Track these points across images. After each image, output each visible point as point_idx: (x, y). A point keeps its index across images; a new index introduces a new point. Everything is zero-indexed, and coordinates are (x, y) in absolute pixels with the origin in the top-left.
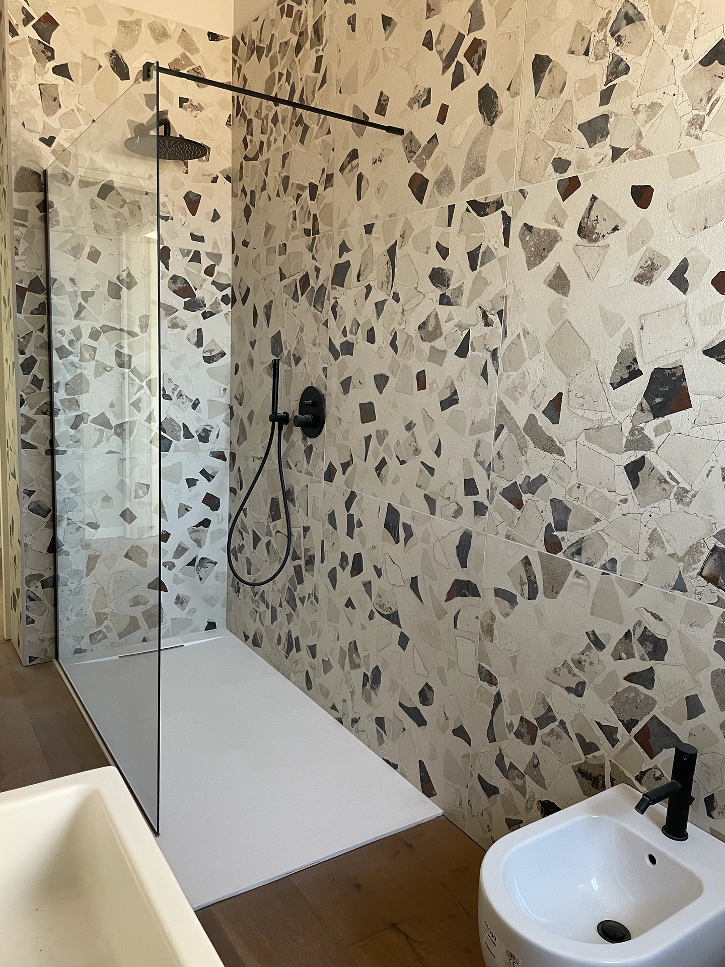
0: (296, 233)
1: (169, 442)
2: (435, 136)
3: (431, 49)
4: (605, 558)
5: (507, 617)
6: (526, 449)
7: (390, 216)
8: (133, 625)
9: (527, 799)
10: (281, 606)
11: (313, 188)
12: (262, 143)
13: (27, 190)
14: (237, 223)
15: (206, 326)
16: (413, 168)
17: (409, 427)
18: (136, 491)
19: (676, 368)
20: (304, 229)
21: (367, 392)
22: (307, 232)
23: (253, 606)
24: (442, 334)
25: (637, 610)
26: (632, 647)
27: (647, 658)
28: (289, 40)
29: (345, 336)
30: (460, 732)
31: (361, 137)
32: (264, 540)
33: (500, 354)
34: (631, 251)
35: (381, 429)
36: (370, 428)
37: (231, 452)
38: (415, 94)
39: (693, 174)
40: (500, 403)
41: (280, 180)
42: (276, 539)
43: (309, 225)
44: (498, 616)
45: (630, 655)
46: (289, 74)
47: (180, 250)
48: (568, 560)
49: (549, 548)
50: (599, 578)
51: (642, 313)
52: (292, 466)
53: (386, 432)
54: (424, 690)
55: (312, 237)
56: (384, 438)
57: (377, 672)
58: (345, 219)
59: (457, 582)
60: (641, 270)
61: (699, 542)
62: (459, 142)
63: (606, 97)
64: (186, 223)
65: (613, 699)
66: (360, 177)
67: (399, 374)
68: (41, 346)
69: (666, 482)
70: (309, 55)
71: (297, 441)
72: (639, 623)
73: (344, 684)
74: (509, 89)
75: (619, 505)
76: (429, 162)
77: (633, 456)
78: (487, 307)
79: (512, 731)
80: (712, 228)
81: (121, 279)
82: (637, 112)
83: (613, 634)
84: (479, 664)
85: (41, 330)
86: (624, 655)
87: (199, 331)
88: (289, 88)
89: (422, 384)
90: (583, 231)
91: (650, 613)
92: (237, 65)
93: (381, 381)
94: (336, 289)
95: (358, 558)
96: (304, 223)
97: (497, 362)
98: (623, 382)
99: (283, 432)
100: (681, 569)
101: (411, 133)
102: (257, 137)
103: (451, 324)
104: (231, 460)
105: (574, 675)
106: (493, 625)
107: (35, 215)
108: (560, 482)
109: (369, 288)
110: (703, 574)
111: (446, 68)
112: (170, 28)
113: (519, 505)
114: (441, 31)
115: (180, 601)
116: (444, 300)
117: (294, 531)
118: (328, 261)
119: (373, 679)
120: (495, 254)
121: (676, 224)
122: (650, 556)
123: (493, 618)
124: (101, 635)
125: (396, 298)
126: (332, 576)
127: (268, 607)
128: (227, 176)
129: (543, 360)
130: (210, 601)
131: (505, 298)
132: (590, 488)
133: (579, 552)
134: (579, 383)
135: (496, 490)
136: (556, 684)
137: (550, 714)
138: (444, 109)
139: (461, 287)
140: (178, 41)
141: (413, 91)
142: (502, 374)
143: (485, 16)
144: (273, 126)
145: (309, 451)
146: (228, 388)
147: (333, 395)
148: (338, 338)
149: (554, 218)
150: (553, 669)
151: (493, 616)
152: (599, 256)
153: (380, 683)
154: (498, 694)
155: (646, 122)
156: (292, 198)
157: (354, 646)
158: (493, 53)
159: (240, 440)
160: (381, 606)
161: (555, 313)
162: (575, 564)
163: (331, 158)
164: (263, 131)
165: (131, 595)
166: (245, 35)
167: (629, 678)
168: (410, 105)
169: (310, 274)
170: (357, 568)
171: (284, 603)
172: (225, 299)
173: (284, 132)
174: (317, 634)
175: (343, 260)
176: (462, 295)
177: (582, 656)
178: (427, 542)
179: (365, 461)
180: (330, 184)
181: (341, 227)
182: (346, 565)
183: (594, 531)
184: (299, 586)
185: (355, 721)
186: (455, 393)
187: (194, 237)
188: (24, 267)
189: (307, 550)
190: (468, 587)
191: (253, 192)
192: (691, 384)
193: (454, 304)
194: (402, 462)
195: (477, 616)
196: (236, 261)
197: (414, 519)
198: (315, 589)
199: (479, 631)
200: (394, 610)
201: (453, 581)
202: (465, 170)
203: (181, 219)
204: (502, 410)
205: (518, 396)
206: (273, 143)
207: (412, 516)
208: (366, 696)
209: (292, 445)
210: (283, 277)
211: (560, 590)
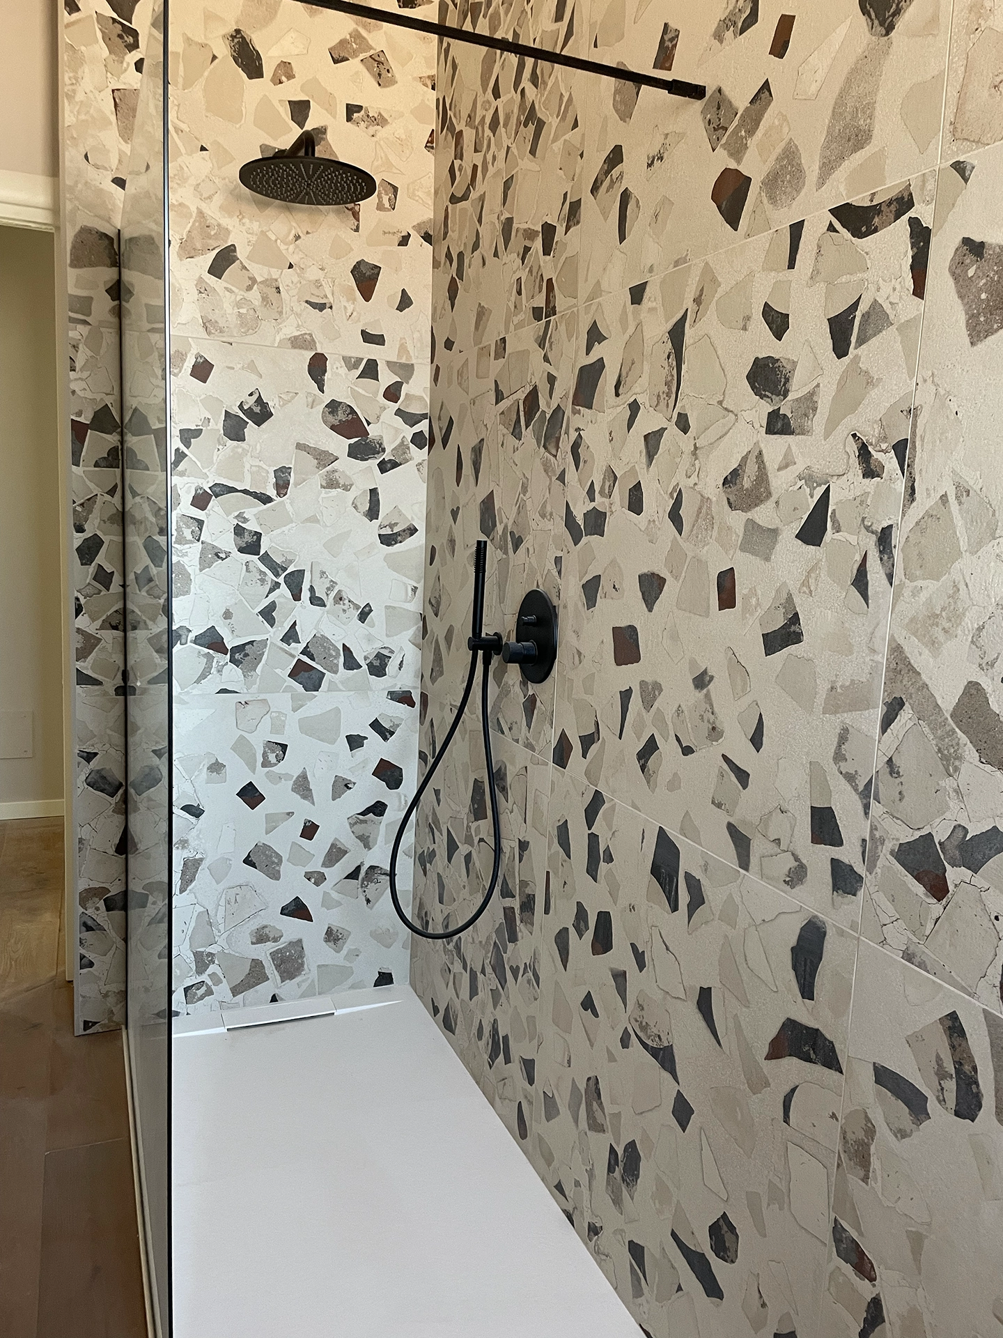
0: (521, 316)
1: (320, 676)
2: (766, 86)
6: (957, 763)
7: (677, 263)
8: (256, 974)
10: (483, 972)
11: (548, 230)
12: (475, 167)
13: (91, 265)
14: (438, 312)
15: (387, 484)
16: (722, 161)
17: (701, 681)
18: (265, 755)
20: (533, 308)
21: (626, 607)
22: (537, 314)
23: (445, 958)
24: (769, 495)
29: (592, 500)
31: (628, 119)
32: (463, 849)
33: (897, 539)
35: (649, 679)
36: (630, 676)
37: (422, 693)
38: (728, 11)
40: (896, 649)
41: (499, 227)
42: (479, 852)
43: (540, 301)
46: (516, 37)
47: (344, 358)
52: (505, 728)
53: (657, 687)
54: (720, 1228)
55: (544, 320)
56: (655, 698)
57: (633, 1152)
58: (598, 281)
59: (790, 1026)
62: (814, 88)
64: (355, 314)
66: (625, 197)
67: (683, 574)
68: (111, 519)
71: (513, 685)
73: (577, 1152)
76: (752, 143)
78: (870, 434)
81: (246, 408)
84: (836, 1219)
85: (112, 492)
87: (374, 492)
88: (515, 62)
89: (727, 598)
93: (651, 586)
94: (579, 412)
95: (604, 920)
96: (533, 297)
97: (891, 556)
99: (492, 668)
101: (720, 91)
102: (471, 158)
103: (791, 473)
104: (422, 707)
106: (868, 1145)
107: (103, 304)
109: (634, 407)
113: (938, 889)
115: (332, 936)
116: (777, 425)
117: (505, 845)
118: (568, 362)
119: (626, 1165)
120: (892, 317)
124: (204, 989)
125: (683, 424)
126: (562, 943)
127: (465, 968)
128: (426, 233)
130: (383, 938)
131: (913, 413)
135: (883, 844)
138: (785, 25)
139: (812, 394)
141: (725, 5)
142: (902, 585)
144: (491, 135)
145: (530, 705)
146: (420, 586)
147: (571, 608)
148: (580, 503)
151: (869, 1125)
153: (638, 1176)
154: (877, 1302)
156: (516, 255)
157: (594, 1088)
159: (435, 673)
160: (642, 1028)
163: (578, 171)
164: (478, 148)
165: (254, 925)
168: (718, 35)
169: (540, 388)
170: (603, 942)
171: (489, 970)
172: (418, 440)
173: (506, 142)
174: (535, 1042)
175: (592, 358)
176: (815, 409)
178: (733, 925)
179: (620, 738)
180: (575, 220)
181: (591, 298)
182: (584, 929)
184: (510, 946)
185: (594, 1230)
186: (795, 619)
187: (368, 338)
188: (85, 389)
189: (524, 884)
190: (815, 1044)
191: (461, 255)
193: (797, 431)
194: (687, 751)
195: (833, 1113)
196: (436, 375)
197: (706, 870)
198: (535, 959)
199: (838, 1146)
200: (666, 1044)
201: (783, 1020)
202: (826, 147)
203: (345, 307)
204: (901, 666)
205: (941, 637)
206: (490, 166)
207: (703, 863)
208: (613, 1192)
209: (505, 692)
210: (499, 397)
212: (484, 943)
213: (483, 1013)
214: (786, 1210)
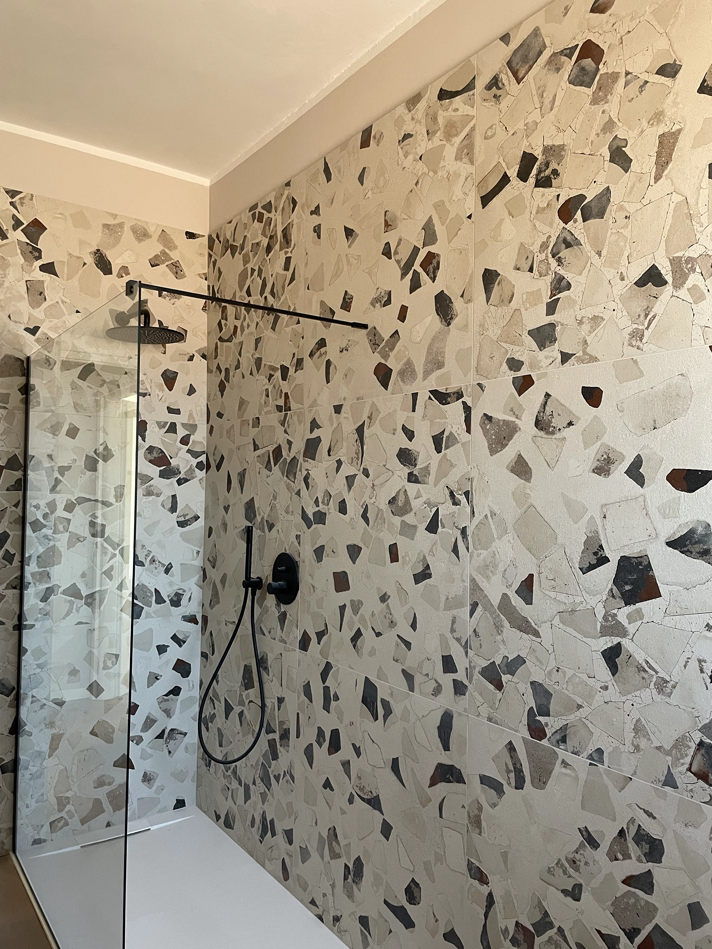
0: (269, 408)
1: (141, 609)
2: (397, 332)
3: (390, 258)
4: (591, 748)
5: (494, 807)
6: (502, 629)
7: (358, 399)
8: (97, 808)
10: (254, 783)
11: (284, 370)
12: (236, 327)
13: (9, 376)
14: (212, 397)
15: (182, 492)
16: (377, 359)
17: (384, 598)
18: (105, 662)
19: (641, 557)
20: (276, 405)
21: (341, 562)
22: (279, 408)
23: (225, 782)
24: (411, 510)
25: (629, 806)
26: (628, 847)
27: (645, 861)
28: (261, 241)
29: (318, 506)
30: (451, 937)
31: (328, 330)
32: (237, 709)
33: (469, 532)
34: (586, 445)
35: (355, 599)
36: (344, 597)
37: (203, 616)
38: (377, 295)
39: (638, 380)
40: (473, 580)
41: (253, 360)
42: (249, 709)
43: (281, 402)
44: (485, 805)
45: (626, 856)
46: (260, 270)
47: (157, 422)
48: (554, 747)
49: (533, 734)
50: (587, 769)
51: (604, 502)
52: (266, 632)
53: (360, 603)
54: (411, 887)
55: (284, 413)
56: (359, 609)
57: (358, 863)
58: (315, 399)
59: (440, 766)
60: (598, 463)
61: (684, 736)
62: (418, 339)
63: (551, 308)
64: (163, 398)
65: (612, 905)
66: (328, 363)
68: (15, 522)
69: (645, 671)
70: (279, 256)
71: (271, 607)
72: (632, 821)
73: (323, 875)
74: (462, 296)
75: (600, 692)
76: (392, 354)
77: (608, 642)
78: (454, 487)
79: (508, 938)
80: (661, 429)
81: (98, 452)
82: (581, 323)
83: (607, 833)
84: (468, 859)
85: (16, 506)
86: (620, 856)
87: (174, 497)
88: (260, 282)
89: (394, 557)
90: (540, 424)
91: (642, 810)
92: (213, 259)
93: (354, 551)
94: (307, 461)
95: (335, 734)
96: (276, 400)
97: (467, 540)
98: (592, 567)
99: (256, 597)
100: (670, 763)
101: (375, 328)
102: (231, 322)
103: (421, 501)
104: (203, 623)
105: (570, 876)
106: (480, 816)
107: (16, 397)
108: (538, 663)
109: (339, 463)
110: (692, 770)
111: (404, 275)
112: (151, 230)
113: (499, 686)
114: (399, 244)
115: (147, 778)
116: (412, 478)
117: (268, 702)
118: (300, 437)
119: (355, 872)
120: (458, 439)
121: (626, 423)
122: (637, 748)
123: (480, 809)
124: (63, 822)
125: (366, 473)
126: (309, 752)
127: (240, 784)
128: (203, 354)
129: (512, 541)
130: (179, 776)
131: (471, 480)
132: (569, 673)
133: (564, 740)
134: (549, 566)
135: (475, 669)
136: (550, 885)
137: (547, 920)
138: (404, 311)
139: (427, 467)
140: (158, 240)
141: (375, 292)
142: (473, 552)
143: (437, 233)
144: (246, 314)
145: (283, 617)
146: (201, 550)
147: (307, 563)
148: (310, 508)
149: (512, 411)
150: (547, 869)
151: (480, 806)
152: (557, 447)
153: (362, 876)
154: (490, 895)
155: (590, 332)
156: (264, 377)
157: (333, 833)
158: (446, 265)
159: (212, 603)
160: (362, 789)
161: (520, 498)
162: (562, 753)
163: (301, 345)
164: (237, 317)
165: (95, 776)
166: (219, 235)
167: (628, 881)
168: (372, 305)
169: (282, 446)
170: (335, 746)
171: (258, 781)
172: (200, 466)
173: (256, 320)
174: (293, 818)
175: (314, 436)
176: (429, 474)
177: (576, 855)
178: (408, 721)
179: (340, 632)
180: (300, 368)
181: (311, 406)
182: (323, 742)
183: (577, 718)
184: (274, 763)
185: (337, 919)
186: (428, 567)
187: (171, 410)
188: (3, 446)
189: (281, 723)
190: (452, 773)
191: (227, 370)
192: (659, 572)
193: (422, 482)
194: (378, 634)
195: (463, 805)
196: (211, 430)
197: (392, 695)
199: (466, 822)
200: (375, 795)
201: (436, 765)
202: (426, 364)
203: (158, 395)
204: (476, 587)
205: (491, 575)
206: (246, 329)
207: (390, 692)
208: (348, 891)
209: (266, 611)
210: (256, 448)
211: (548, 780)
212: (254, 765)
213: (255, 810)
214: (444, 863)
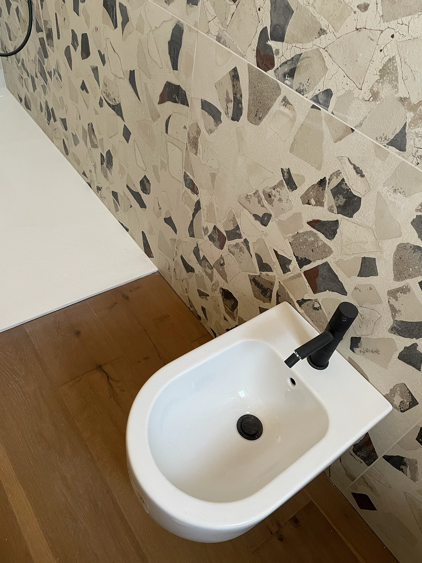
4: (319, 88)
5: (210, 133)
9: (213, 283)
10: (36, 76)
23: (19, 72)
25: (340, 158)
26: (323, 196)
27: (336, 211)
30: (169, 221)
42: (22, 5)
44: (203, 131)
45: (320, 203)
48: (278, 81)
49: (260, 64)
50: (307, 111)
54: (144, 181)
57: (109, 155)
72: (338, 173)
73: (88, 158)
75: (355, 13)
79: (207, 234)
83: (307, 177)
84: (185, 172)
86: (313, 201)
91: (352, 166)
95: (85, 38)
100: (408, 121)
105: (263, 206)
106: (198, 138)
119: (108, 160)
122: (375, 95)
123: (199, 132)
126: (68, 55)
127: (28, 75)
133: (291, 74)
136: (246, 208)
137: (238, 231)
150: (245, 195)
151: (198, 129)
153: (112, 165)
154: (198, 202)
157: (91, 128)
160: (108, 96)
162: (285, 88)
167: (313, 223)
170: (85, 51)
171: (39, 75)
174: (65, 109)
177: (273, 190)
178: (142, 32)
182: (77, 46)
183: (315, 47)
184: (46, 60)
185: (99, 189)
189: (45, 22)
190: (178, 93)
195: (185, 126)
198: (58, 66)
199: (186, 141)
200: (118, 103)
201: (165, 83)
208: (104, 173)
211: (264, 116)
212: (34, 60)
214: (167, 171)
